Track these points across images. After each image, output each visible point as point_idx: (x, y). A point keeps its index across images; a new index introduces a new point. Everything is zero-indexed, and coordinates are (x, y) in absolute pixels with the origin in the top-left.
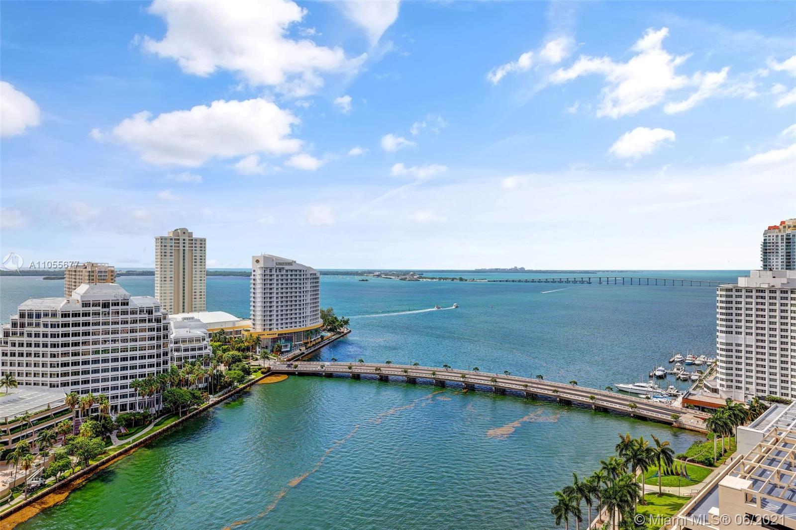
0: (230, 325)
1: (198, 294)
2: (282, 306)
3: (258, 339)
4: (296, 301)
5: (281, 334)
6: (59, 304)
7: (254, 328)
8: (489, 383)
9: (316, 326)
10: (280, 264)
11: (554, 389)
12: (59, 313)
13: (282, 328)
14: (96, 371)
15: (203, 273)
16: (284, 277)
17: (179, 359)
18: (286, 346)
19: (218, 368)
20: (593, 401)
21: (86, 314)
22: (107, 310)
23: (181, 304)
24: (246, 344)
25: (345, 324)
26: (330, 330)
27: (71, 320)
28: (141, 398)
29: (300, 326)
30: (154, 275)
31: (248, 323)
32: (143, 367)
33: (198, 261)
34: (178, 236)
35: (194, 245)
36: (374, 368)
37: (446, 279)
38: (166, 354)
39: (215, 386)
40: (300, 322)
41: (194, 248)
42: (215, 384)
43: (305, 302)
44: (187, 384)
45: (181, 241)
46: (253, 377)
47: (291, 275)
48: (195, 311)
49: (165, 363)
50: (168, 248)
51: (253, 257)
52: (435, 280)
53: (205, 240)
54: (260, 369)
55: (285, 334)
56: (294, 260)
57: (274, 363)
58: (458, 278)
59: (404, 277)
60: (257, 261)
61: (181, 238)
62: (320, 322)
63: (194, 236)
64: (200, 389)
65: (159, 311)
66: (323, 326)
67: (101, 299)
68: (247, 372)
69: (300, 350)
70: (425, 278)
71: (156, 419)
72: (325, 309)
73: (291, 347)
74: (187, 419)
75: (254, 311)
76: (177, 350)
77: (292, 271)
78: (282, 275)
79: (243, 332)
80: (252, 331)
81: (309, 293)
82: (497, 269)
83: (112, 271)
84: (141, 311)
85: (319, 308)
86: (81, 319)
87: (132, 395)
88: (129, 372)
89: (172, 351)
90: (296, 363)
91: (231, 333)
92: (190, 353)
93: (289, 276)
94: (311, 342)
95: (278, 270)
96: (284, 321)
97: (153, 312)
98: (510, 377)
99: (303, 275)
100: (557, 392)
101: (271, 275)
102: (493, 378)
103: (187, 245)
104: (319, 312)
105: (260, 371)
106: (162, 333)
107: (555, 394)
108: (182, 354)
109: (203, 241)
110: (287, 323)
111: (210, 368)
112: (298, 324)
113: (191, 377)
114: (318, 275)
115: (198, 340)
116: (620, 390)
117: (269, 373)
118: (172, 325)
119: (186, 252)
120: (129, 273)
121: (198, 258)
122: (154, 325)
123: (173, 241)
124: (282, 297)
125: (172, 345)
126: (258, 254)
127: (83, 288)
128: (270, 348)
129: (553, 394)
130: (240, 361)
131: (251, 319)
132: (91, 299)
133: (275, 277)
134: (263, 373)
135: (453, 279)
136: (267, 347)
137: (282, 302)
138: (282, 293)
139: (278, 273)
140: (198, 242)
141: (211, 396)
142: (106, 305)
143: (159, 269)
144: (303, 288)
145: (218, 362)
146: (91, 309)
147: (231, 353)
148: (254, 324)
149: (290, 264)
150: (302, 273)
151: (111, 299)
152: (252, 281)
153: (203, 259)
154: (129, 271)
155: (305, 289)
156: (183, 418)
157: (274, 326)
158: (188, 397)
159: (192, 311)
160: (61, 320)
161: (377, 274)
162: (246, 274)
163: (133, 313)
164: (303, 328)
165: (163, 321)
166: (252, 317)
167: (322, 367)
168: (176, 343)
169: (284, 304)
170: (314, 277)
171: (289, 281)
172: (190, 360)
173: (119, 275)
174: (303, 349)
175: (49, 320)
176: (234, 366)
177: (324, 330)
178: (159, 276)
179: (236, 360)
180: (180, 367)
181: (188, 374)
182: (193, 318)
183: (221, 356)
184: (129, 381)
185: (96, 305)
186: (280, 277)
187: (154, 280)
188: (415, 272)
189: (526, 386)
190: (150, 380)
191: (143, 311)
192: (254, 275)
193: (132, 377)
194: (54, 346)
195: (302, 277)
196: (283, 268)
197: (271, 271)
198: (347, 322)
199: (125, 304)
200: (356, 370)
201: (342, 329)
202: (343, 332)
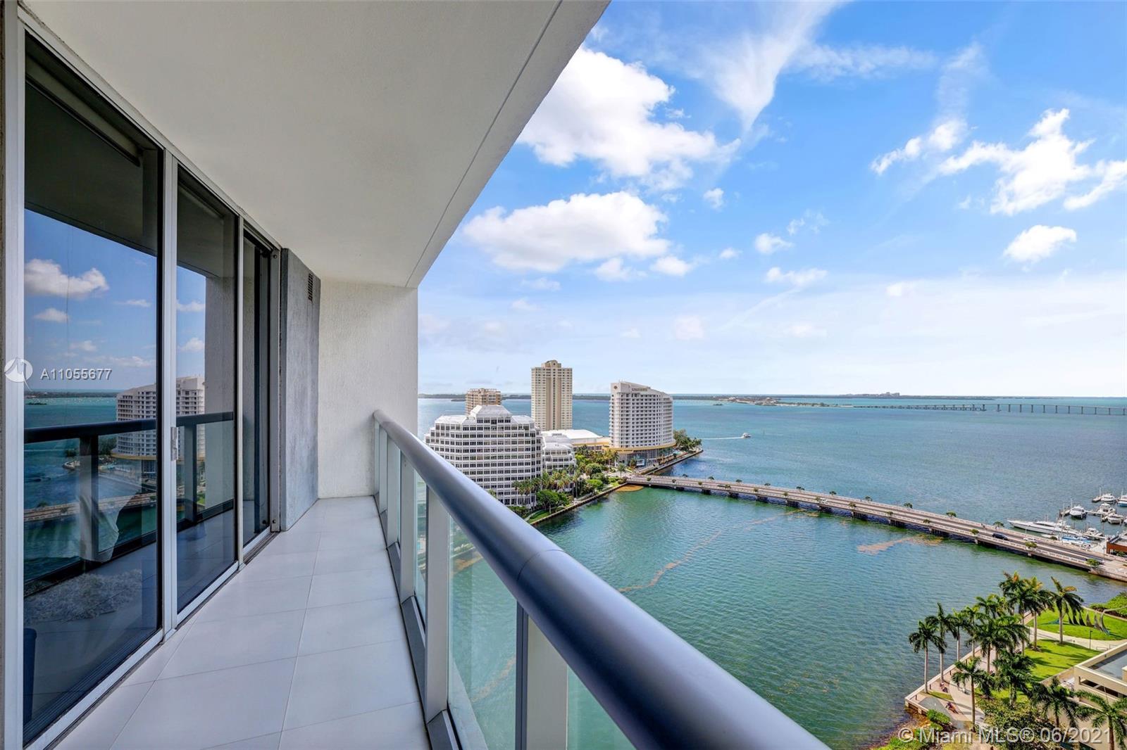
0: (592, 442)
1: (566, 414)
2: (637, 427)
3: (616, 454)
4: (650, 422)
5: (637, 451)
6: (460, 420)
7: (612, 445)
8: (848, 507)
9: (670, 445)
10: (636, 390)
11: (925, 518)
12: (462, 427)
13: (638, 445)
14: (487, 472)
15: (571, 396)
16: (640, 401)
17: (550, 467)
18: (641, 461)
19: (581, 476)
20: (976, 536)
21: (480, 428)
22: (494, 425)
23: (552, 423)
24: (606, 458)
26: (682, 449)
27: (469, 432)
28: (520, 495)
29: (655, 444)
30: (530, 398)
31: (608, 440)
32: (521, 471)
33: (566, 387)
34: (549, 367)
35: (562, 374)
36: (724, 485)
37: (805, 404)
38: (539, 462)
39: (579, 491)
40: (654, 441)
41: (562, 377)
42: (579, 489)
43: (658, 423)
44: (555, 488)
45: (552, 371)
46: (610, 486)
47: (646, 400)
48: (563, 429)
49: (538, 469)
50: (542, 377)
51: (612, 384)
52: (793, 405)
53: (571, 370)
54: (617, 480)
55: (641, 451)
56: (649, 386)
57: (630, 475)
58: (819, 403)
59: (759, 402)
60: (616, 387)
61: (552, 368)
62: (673, 442)
63: (563, 367)
64: (566, 493)
65: (533, 428)
66: (676, 445)
67: (491, 417)
68: (606, 481)
69: (654, 466)
70: (783, 403)
71: (531, 513)
72: (679, 430)
73: (645, 463)
74: (555, 515)
75: (612, 430)
76: (549, 460)
77: (646, 396)
78: (638, 400)
79: (603, 448)
80: (611, 447)
81: (662, 417)
82: (864, 395)
83: (499, 395)
84: (520, 428)
85: (672, 429)
86: (476, 432)
87: (513, 493)
88: (511, 475)
89: (543, 460)
90: (650, 477)
91: (593, 448)
92: (558, 463)
93: (644, 400)
94: (664, 458)
95: (634, 395)
96: (639, 440)
97: (528, 428)
98: (872, 503)
100: (929, 522)
101: (627, 400)
102: (851, 502)
103: (556, 374)
104: (672, 433)
105: (617, 482)
106: (536, 445)
107: (927, 524)
108: (552, 463)
109: (570, 371)
110: (642, 442)
111: (574, 476)
112: (652, 443)
113: (559, 483)
114: (671, 399)
115: (564, 453)
116: (1015, 527)
117: (626, 483)
118: (544, 440)
119: (556, 380)
120: (512, 397)
121: (566, 385)
122: (530, 438)
123: (546, 371)
124: (638, 419)
125: (544, 455)
126: (616, 381)
127: (478, 408)
128: (626, 463)
129: (924, 524)
130: (599, 471)
131: (610, 437)
132: (483, 418)
133: (631, 401)
134: (620, 483)
135: (813, 405)
136: (624, 461)
137: (637, 423)
138: (638, 415)
139: (634, 397)
140: (566, 372)
141: (575, 499)
142: (494, 422)
143: (534, 394)
145: (581, 471)
146: (483, 425)
147: (592, 464)
148: (612, 441)
149: (645, 389)
150: (656, 398)
151: (497, 418)
152: (611, 405)
153: (570, 387)
154: (512, 395)
155: (658, 412)
156: (553, 514)
157: (631, 444)
158: (557, 498)
159: (560, 429)
160: (462, 432)
161: (732, 398)
162: (606, 398)
163: (514, 428)
164: (657, 447)
165: (536, 436)
166: (611, 435)
167: (674, 481)
168: (547, 454)
169: (640, 424)
170: (668, 401)
171: (644, 405)
172: (558, 469)
173: (504, 398)
174: (657, 465)
175: (455, 432)
176: (594, 476)
177: (677, 449)
178: (534, 399)
179: (596, 471)
180: (550, 473)
181: (556, 479)
182: (561, 434)
183: (584, 467)
184: (511, 482)
185: (487, 421)
186: (635, 401)
187: (530, 402)
188: (771, 398)
189: (891, 513)
190: (526, 482)
192: (613, 399)
193: (513, 479)
194: (458, 451)
195: (656, 402)
196: (639, 393)
197: (627, 395)
198: (699, 443)
199: (508, 421)
200: (706, 487)
201: (694, 449)
202: (696, 452)
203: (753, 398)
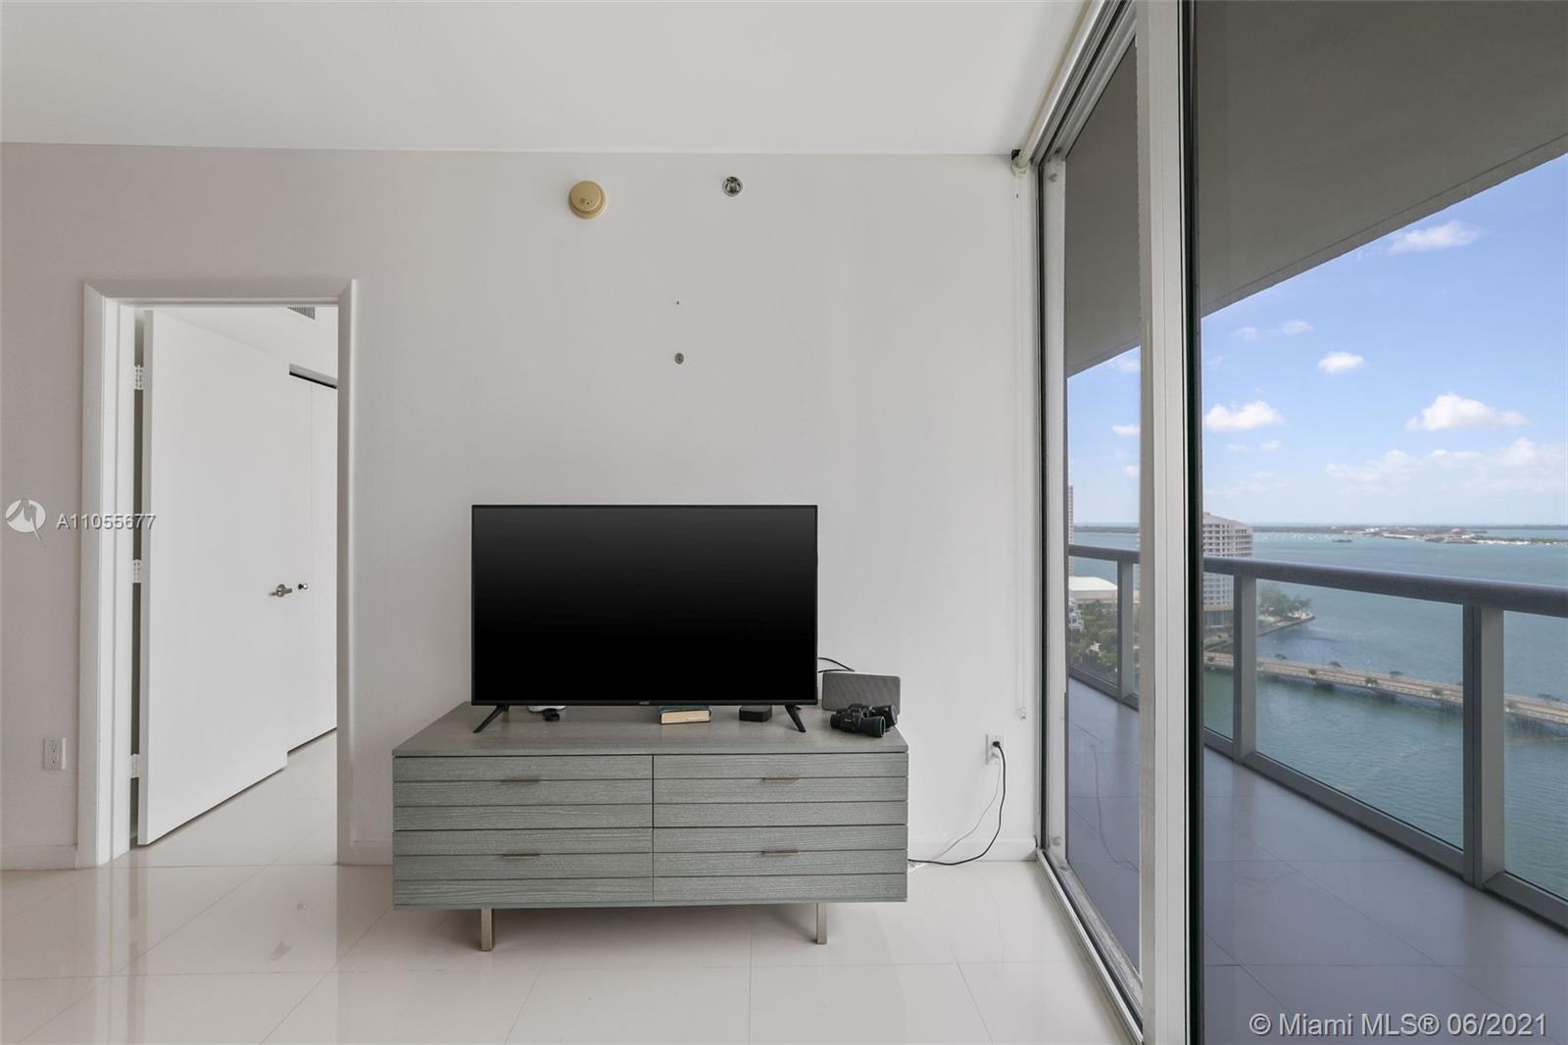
25: (1303, 606)
26: (1271, 614)
36: (1364, 679)
59: (1434, 536)
69: (1220, 637)
90: (1213, 654)
112: (1215, 601)
114: (1250, 532)
144: (1224, 550)
150: (1221, 529)
155: (1227, 552)
161: (1372, 530)
188: (1463, 530)
198: (1306, 604)
200: (1325, 678)
201: (1297, 614)
202: (1299, 618)
203: (1421, 531)
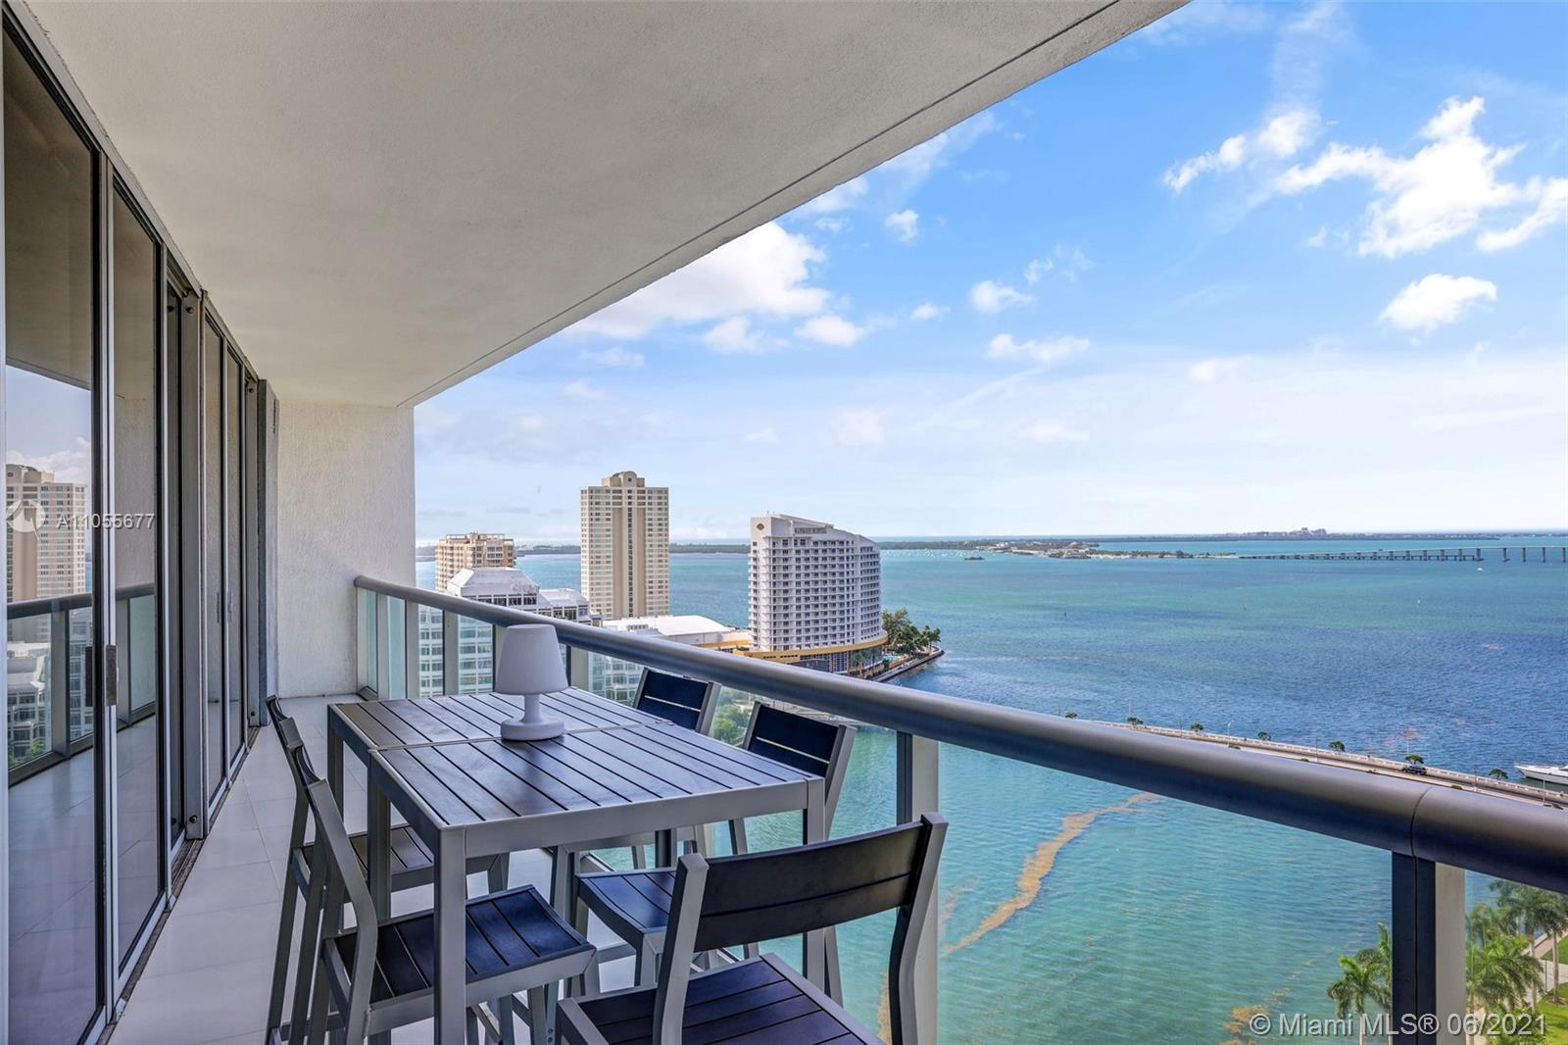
0: (712, 641)
1: (656, 585)
2: (807, 606)
4: (834, 597)
5: (806, 658)
7: (756, 645)
9: (875, 642)
10: (803, 531)
13: (809, 645)
15: (664, 548)
23: (626, 602)
25: (931, 640)
26: (900, 651)
29: (843, 642)
30: (580, 553)
31: (745, 636)
33: (655, 527)
34: (620, 485)
35: (647, 501)
37: (1147, 553)
40: (842, 635)
41: (647, 505)
43: (851, 599)
45: (625, 495)
47: (824, 551)
48: (651, 614)
50: (603, 507)
51: (753, 519)
53: (667, 492)
55: (815, 656)
56: (830, 523)
60: (760, 527)
61: (625, 489)
62: (882, 636)
63: (648, 484)
65: (586, 613)
66: (889, 643)
67: (494, 594)
70: (1103, 553)
72: (892, 612)
75: (755, 615)
77: (825, 543)
78: (807, 551)
79: (736, 653)
80: (752, 650)
81: (860, 583)
83: (512, 547)
85: (880, 610)
89: (608, 681)
93: (820, 552)
94: (864, 671)
95: (799, 541)
96: (811, 633)
97: (577, 614)
99: (848, 550)
101: (785, 552)
103: (635, 500)
104: (880, 617)
110: (817, 637)
112: (838, 639)
114: (876, 549)
119: (634, 515)
120: (539, 550)
121: (655, 522)
123: (612, 494)
124: (807, 591)
126: (762, 513)
127: (464, 576)
131: (750, 629)
132: (477, 594)
133: (793, 554)
135: (1162, 555)
137: (807, 599)
138: (807, 583)
139: (799, 547)
140: (655, 496)
143: (587, 544)
144: (848, 573)
148: (756, 638)
149: (822, 530)
150: (845, 546)
151: (508, 594)
152: (752, 562)
153: (663, 525)
154: (538, 547)
155: (850, 576)
157: (793, 642)
159: (645, 615)
161: (1002, 545)
162: (741, 550)
164: (848, 646)
166: (752, 625)
169: (812, 602)
170: (870, 553)
171: (820, 562)
177: (890, 650)
178: (587, 554)
182: (647, 627)
186: (802, 555)
187: (579, 562)
188: (1077, 542)
191: (561, 614)
192: (755, 552)
195: (845, 554)
196: (809, 538)
197: (785, 543)
198: (934, 637)
199: (531, 601)
201: (926, 650)
202: (927, 655)
203: (1045, 544)
